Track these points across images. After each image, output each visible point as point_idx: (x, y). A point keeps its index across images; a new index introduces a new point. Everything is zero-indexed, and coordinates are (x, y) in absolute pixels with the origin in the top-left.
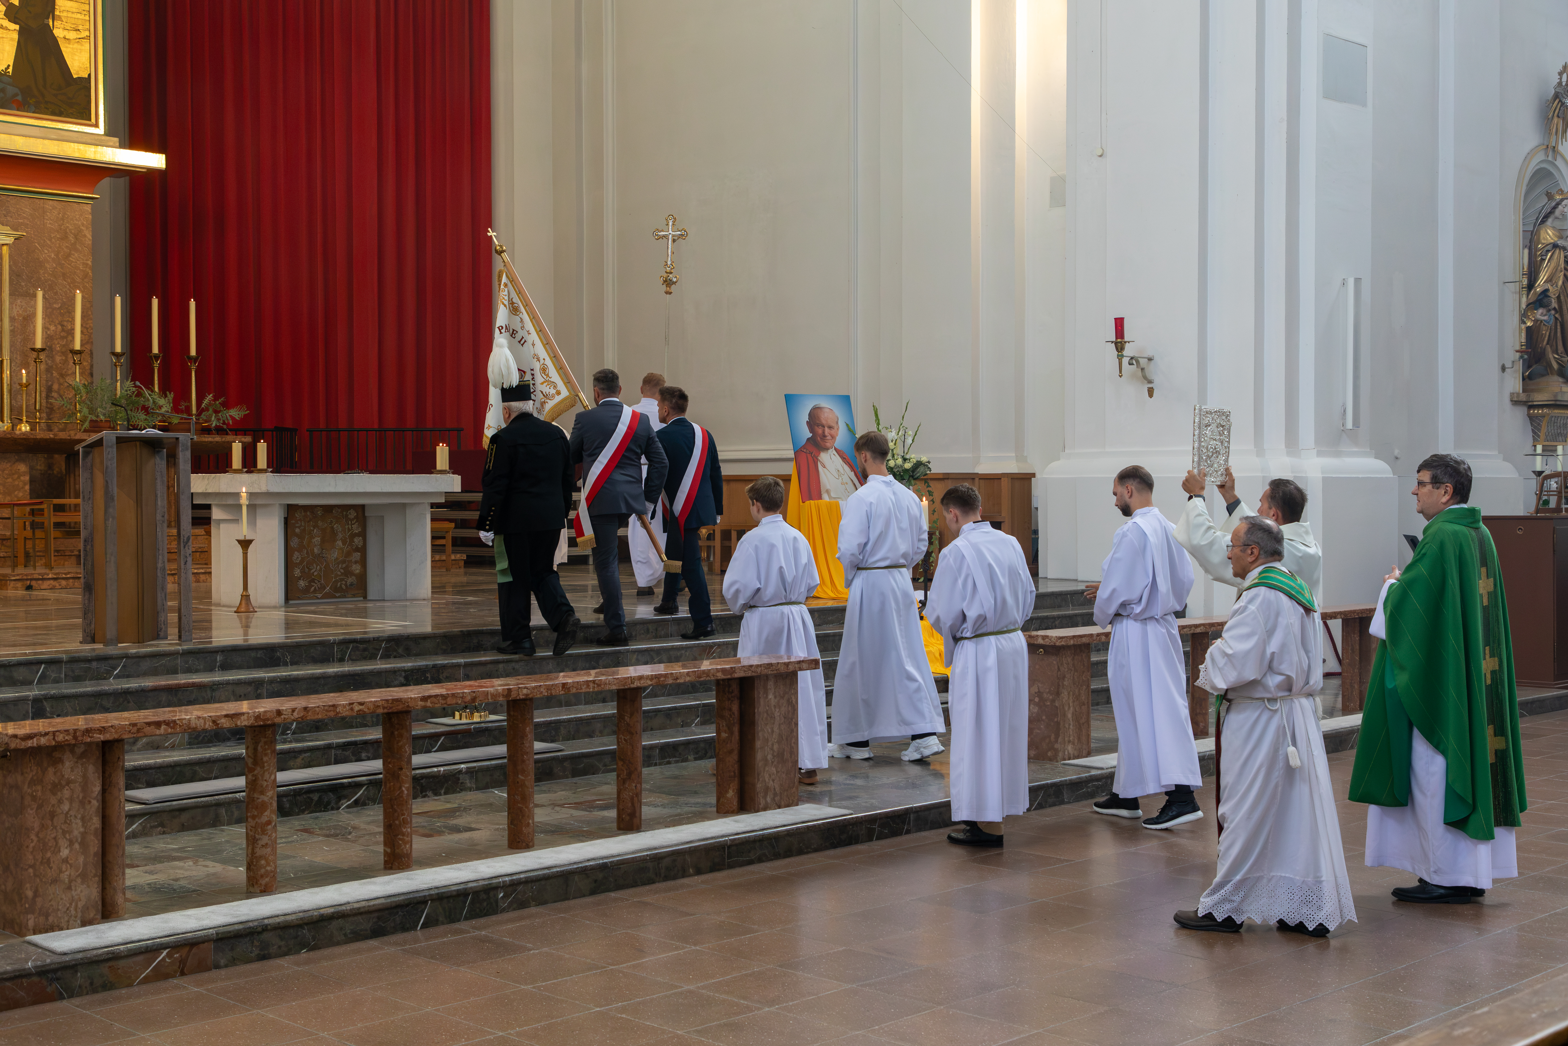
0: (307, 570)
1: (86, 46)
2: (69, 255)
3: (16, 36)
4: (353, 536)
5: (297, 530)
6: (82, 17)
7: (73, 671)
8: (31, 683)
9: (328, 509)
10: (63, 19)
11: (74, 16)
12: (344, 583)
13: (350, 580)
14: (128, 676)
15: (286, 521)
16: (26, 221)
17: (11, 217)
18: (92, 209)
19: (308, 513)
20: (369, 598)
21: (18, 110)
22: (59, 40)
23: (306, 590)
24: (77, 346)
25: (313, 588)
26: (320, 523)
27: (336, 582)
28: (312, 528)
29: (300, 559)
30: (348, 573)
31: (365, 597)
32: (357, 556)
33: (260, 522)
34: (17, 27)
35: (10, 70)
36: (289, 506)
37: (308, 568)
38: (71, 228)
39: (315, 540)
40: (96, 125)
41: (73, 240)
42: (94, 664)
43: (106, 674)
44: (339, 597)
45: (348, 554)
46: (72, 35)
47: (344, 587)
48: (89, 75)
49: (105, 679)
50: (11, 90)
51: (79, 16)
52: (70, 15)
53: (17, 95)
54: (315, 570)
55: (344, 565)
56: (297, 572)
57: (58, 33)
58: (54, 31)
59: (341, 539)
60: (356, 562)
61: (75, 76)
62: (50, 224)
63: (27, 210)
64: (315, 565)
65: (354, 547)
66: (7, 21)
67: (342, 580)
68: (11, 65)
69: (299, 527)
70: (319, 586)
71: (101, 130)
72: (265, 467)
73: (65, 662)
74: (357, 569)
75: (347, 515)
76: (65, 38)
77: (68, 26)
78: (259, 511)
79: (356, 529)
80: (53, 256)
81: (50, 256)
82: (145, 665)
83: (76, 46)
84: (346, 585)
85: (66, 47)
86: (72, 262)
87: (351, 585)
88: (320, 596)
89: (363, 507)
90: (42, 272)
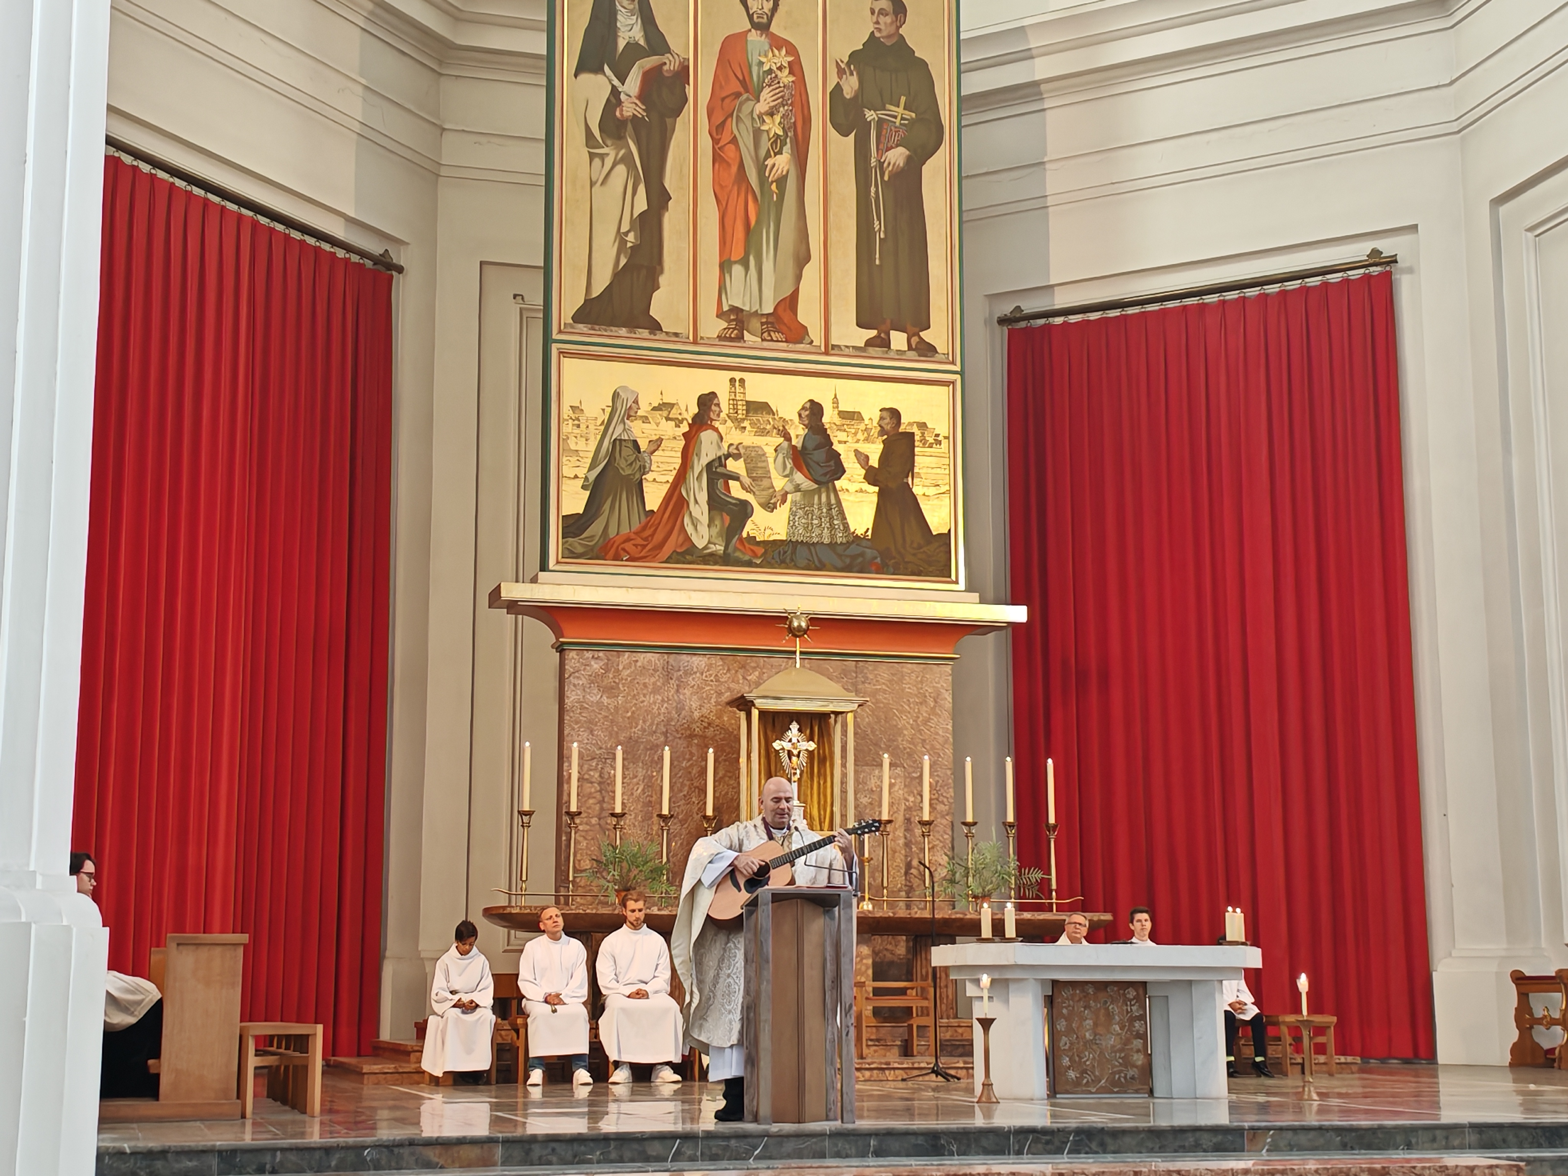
0: (1077, 1059)
1: (946, 501)
2: (929, 720)
3: (875, 498)
4: (1132, 1020)
5: (1065, 1011)
6: (943, 471)
7: (710, 1148)
8: (665, 1160)
9: (1102, 986)
10: (922, 476)
11: (935, 471)
12: (1123, 1075)
13: (1131, 1072)
14: (770, 1158)
15: (1050, 1001)
16: (884, 687)
17: (870, 683)
18: (952, 670)
19: (1078, 992)
20: (1156, 1095)
21: (877, 573)
22: (917, 497)
23: (1077, 1083)
24: (926, 817)
25: (1085, 1081)
26: (1092, 1003)
27: (1114, 1073)
28: (1082, 1009)
29: (1068, 1044)
30: (1127, 1063)
31: (1151, 1092)
32: (1138, 1043)
33: (1012, 999)
34: (877, 489)
35: (869, 533)
36: (1055, 983)
37: (1078, 1056)
38: (930, 691)
39: (1088, 1022)
40: (956, 582)
41: (932, 704)
42: (733, 1143)
43: (746, 1154)
44: (1117, 1093)
45: (1127, 1042)
46: (932, 491)
47: (1122, 1080)
48: (949, 531)
49: (744, 1159)
50: (869, 553)
51: (938, 471)
52: (930, 471)
53: (876, 558)
54: (1088, 1057)
55: (1123, 1055)
56: (1066, 1061)
57: (917, 490)
58: (913, 490)
59: (1118, 1023)
60: (1138, 1051)
61: (934, 533)
62: (909, 688)
63: (885, 675)
64: (1087, 1053)
65: (1134, 1033)
66: (866, 484)
67: (1121, 1071)
68: (871, 527)
69: (1065, 1007)
70: (1093, 1078)
71: (962, 586)
72: (1014, 936)
73: (702, 1138)
74: (1139, 1059)
75: (1124, 995)
76: (924, 495)
77: (927, 482)
78: (1012, 987)
79: (1136, 1010)
80: (911, 722)
81: (908, 723)
82: (790, 1146)
83: (936, 502)
84: (1125, 1078)
85: (926, 504)
86: (932, 727)
87: (1133, 1078)
88: (1094, 1090)
89: (1144, 984)
90: (900, 739)
